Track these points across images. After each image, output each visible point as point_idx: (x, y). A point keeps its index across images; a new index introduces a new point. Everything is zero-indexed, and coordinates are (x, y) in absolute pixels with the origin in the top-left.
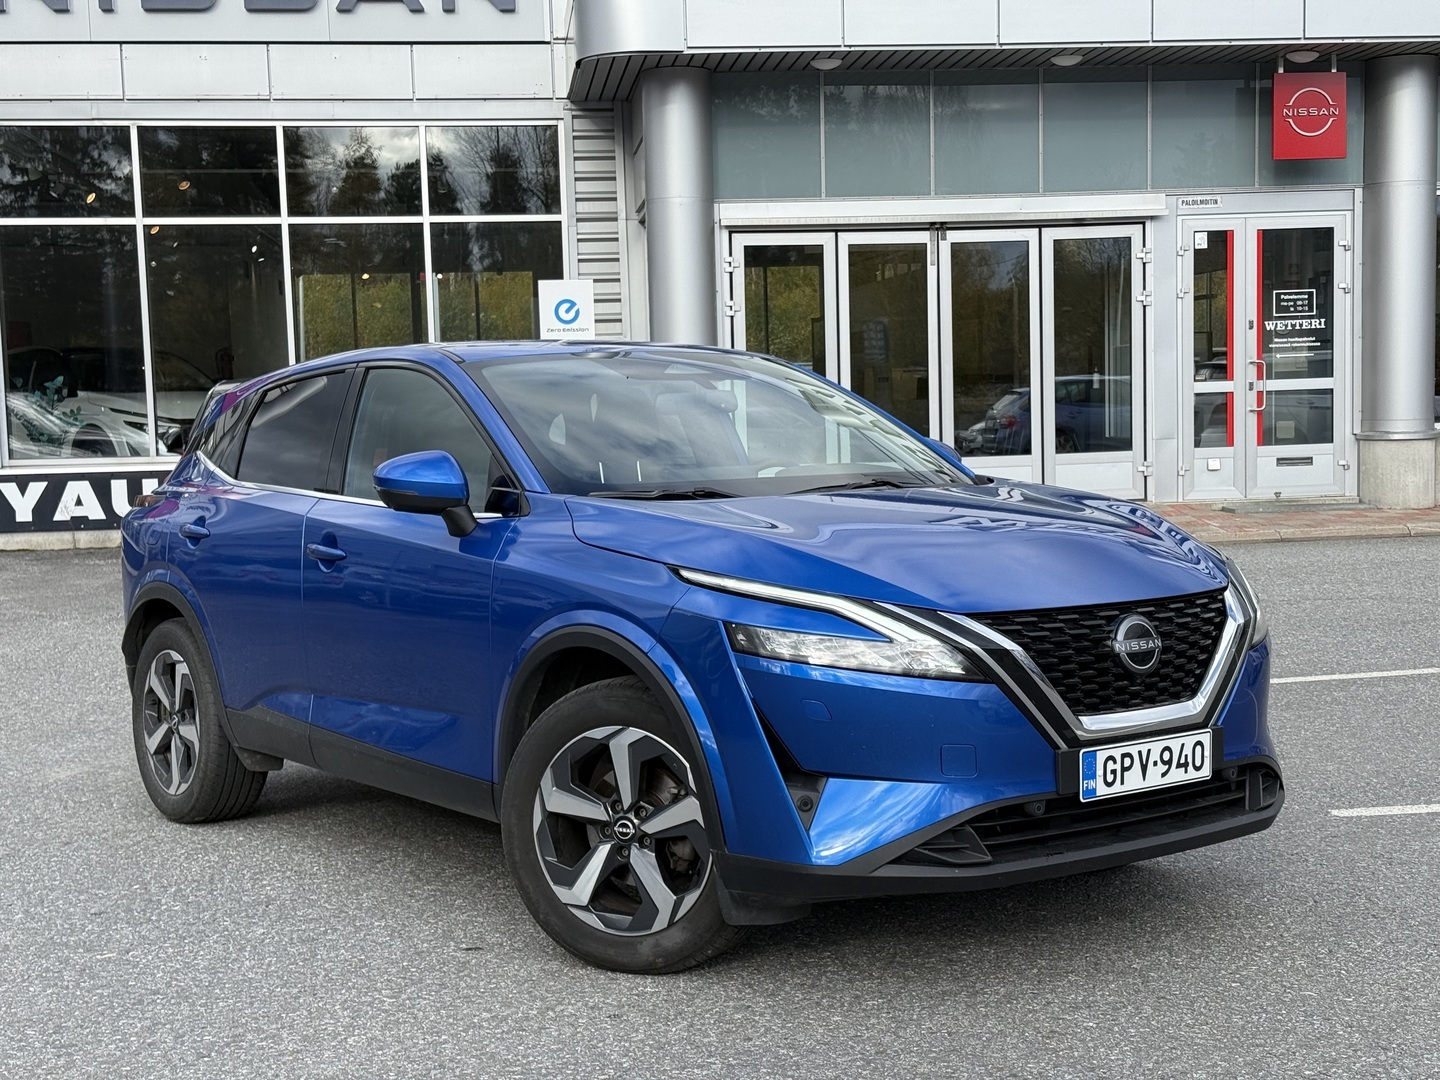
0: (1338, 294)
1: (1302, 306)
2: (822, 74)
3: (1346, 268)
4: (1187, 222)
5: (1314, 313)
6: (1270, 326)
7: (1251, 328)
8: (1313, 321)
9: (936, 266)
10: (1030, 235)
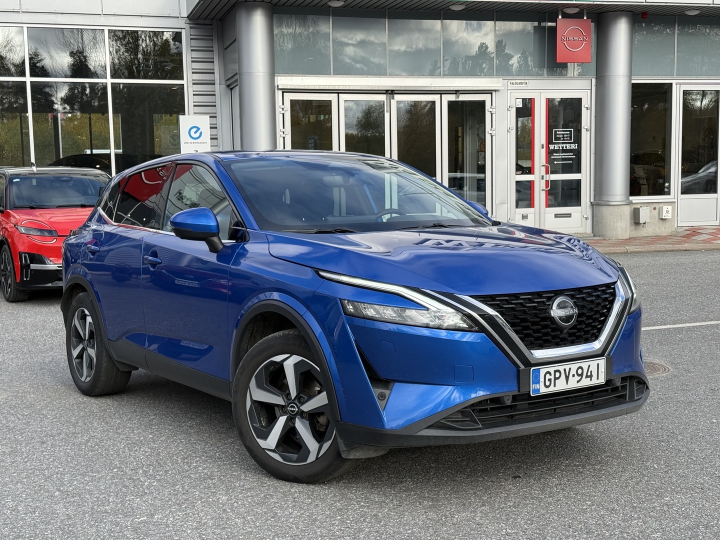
0: (583, 132)
1: (567, 137)
2: (331, 9)
3: (587, 119)
4: (513, 94)
5: (572, 141)
6: (552, 147)
7: (543, 148)
8: (572, 145)
9: (389, 113)
10: (436, 98)
